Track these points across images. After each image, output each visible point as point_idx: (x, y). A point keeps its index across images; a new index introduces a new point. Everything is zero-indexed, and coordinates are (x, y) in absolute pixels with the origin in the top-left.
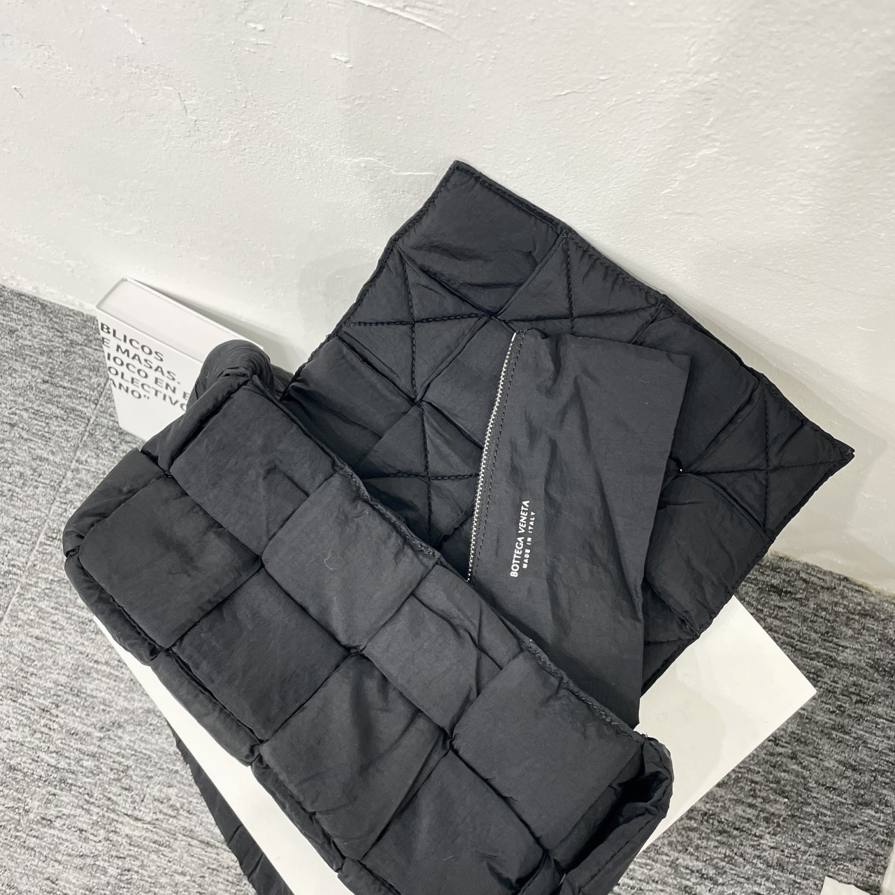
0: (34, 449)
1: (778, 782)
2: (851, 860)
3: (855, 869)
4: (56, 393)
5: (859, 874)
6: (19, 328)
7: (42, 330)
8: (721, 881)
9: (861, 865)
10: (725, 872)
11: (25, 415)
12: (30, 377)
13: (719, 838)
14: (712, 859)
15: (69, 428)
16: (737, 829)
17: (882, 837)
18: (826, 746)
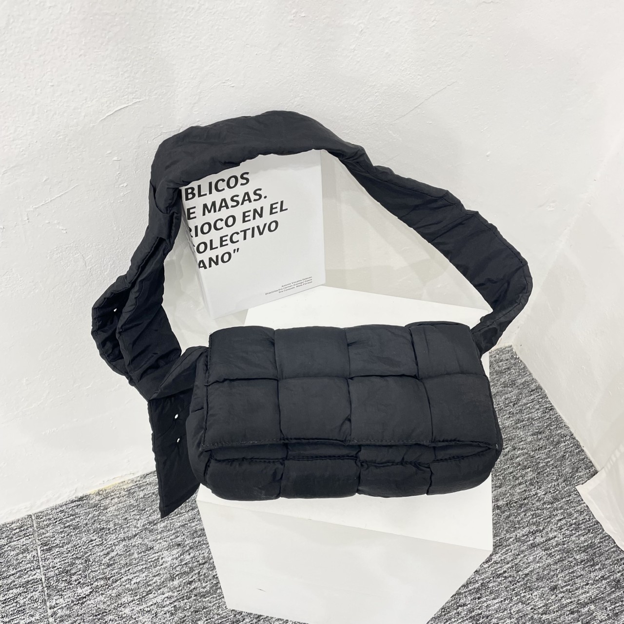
1: (520, 464)
2: (577, 471)
3: (582, 474)
5: (585, 474)
8: (541, 528)
9: (582, 470)
10: (539, 522)
13: (522, 510)
14: (529, 522)
16: (525, 499)
17: (577, 451)
18: (521, 433)
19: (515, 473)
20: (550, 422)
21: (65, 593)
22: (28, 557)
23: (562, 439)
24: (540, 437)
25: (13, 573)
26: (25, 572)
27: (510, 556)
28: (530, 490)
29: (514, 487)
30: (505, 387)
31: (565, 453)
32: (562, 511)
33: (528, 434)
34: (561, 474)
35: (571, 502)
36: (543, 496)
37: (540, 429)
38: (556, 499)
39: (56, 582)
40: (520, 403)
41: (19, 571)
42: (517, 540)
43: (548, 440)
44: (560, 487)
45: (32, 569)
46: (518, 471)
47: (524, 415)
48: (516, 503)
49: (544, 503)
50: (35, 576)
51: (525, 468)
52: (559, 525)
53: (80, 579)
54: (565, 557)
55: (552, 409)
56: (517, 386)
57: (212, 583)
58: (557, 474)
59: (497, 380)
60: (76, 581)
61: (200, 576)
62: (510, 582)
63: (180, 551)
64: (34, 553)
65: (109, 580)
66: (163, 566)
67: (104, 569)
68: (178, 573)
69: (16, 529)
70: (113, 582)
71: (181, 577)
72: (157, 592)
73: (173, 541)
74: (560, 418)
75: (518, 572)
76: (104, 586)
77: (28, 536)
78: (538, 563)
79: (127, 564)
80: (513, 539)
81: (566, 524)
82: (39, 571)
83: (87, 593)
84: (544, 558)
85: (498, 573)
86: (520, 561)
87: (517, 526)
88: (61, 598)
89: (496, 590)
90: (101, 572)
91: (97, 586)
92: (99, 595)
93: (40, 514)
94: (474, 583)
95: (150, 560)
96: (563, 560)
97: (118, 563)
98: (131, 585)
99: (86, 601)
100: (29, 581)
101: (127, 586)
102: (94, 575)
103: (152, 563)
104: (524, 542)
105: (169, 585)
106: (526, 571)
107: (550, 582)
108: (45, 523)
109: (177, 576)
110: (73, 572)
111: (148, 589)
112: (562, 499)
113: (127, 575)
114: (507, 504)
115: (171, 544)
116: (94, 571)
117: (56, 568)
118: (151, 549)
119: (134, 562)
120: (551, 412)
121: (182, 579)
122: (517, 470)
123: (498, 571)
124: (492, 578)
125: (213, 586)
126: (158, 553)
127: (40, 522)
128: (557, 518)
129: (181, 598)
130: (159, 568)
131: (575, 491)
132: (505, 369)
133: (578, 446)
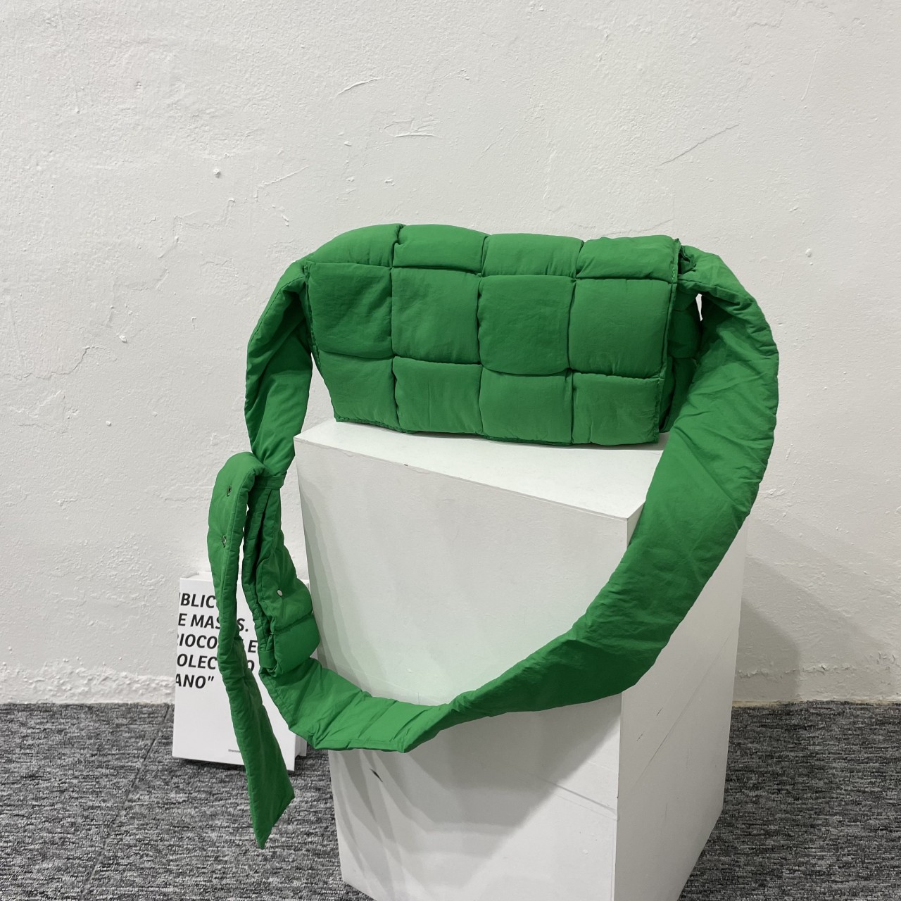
0: (87, 802)
4: (105, 759)
6: (67, 727)
7: (90, 724)
11: (75, 781)
12: (79, 756)
15: (119, 780)
22: (139, 744)
25: (113, 752)
26: (128, 756)
39: (153, 777)
41: (121, 754)
45: (136, 756)
50: (134, 764)
69: (146, 713)
71: (300, 824)
76: (203, 800)
77: (153, 724)
82: (142, 760)
83: (180, 800)
88: (148, 795)
90: (209, 784)
92: (192, 807)
97: (234, 783)
98: (235, 809)
100: (125, 767)
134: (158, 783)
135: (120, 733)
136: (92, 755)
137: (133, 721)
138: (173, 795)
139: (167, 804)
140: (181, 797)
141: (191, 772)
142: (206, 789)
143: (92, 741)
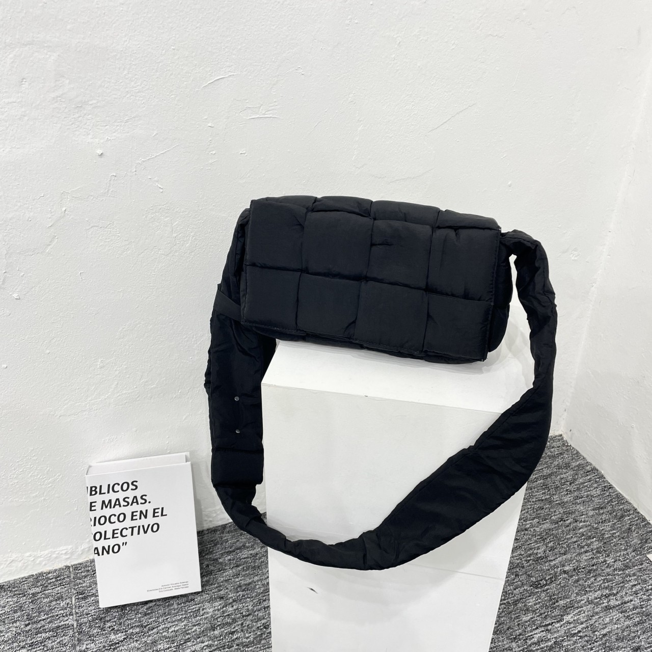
1: (583, 535)
4: (40, 626)
8: (615, 592)
13: (592, 575)
14: (600, 586)
17: (643, 524)
18: (581, 508)
19: (579, 542)
20: (610, 499)
21: (98, 639)
22: (62, 605)
23: (626, 514)
24: (601, 511)
25: (44, 618)
26: (57, 617)
27: (584, 617)
28: (598, 558)
29: (580, 554)
30: (559, 469)
31: (630, 526)
32: (636, 577)
33: (589, 509)
34: (629, 545)
35: (644, 570)
36: (612, 563)
37: (601, 505)
38: (627, 567)
39: (89, 628)
40: (577, 483)
41: (50, 617)
42: (590, 602)
43: (610, 514)
44: (630, 556)
45: (64, 615)
46: (583, 540)
47: (583, 492)
48: (583, 568)
49: (615, 570)
50: (67, 622)
51: (590, 538)
52: (634, 590)
53: (114, 626)
54: (645, 620)
55: (611, 487)
56: (572, 468)
57: (256, 633)
58: (625, 545)
59: (551, 463)
60: (110, 627)
61: (243, 627)
62: (587, 642)
63: (223, 603)
64: (68, 601)
65: (145, 627)
66: (203, 617)
67: (140, 617)
68: (220, 623)
69: (53, 578)
70: (149, 630)
71: (222, 628)
72: (196, 640)
73: (215, 594)
74: (621, 495)
75: (595, 632)
76: (139, 633)
77: (64, 585)
78: (615, 624)
79: (165, 613)
80: (584, 601)
81: (642, 589)
82: (71, 617)
83: (121, 639)
84: (622, 620)
85: (572, 632)
86: (595, 622)
87: (587, 589)
88: (93, 643)
89: (572, 649)
90: (138, 620)
91: (132, 633)
92: (134, 641)
93: (78, 566)
94: (546, 641)
95: (190, 611)
96: (643, 623)
97: (156, 613)
98: (168, 632)
99: (119, 647)
100: (60, 627)
101: (163, 634)
102: (129, 622)
103: (192, 614)
104: (597, 604)
105: (209, 634)
106: (604, 632)
107: (632, 643)
108: (83, 574)
109: (218, 626)
110: (108, 619)
111: (187, 637)
112: (634, 566)
113: (165, 624)
114: (574, 570)
115: (213, 596)
116: (130, 619)
117: (90, 615)
118: (191, 600)
119: (173, 612)
120: (610, 490)
121: (223, 629)
122: (581, 540)
123: (572, 631)
124: (565, 637)
125: (257, 637)
126: (199, 604)
127: (78, 573)
128: (631, 584)
129: (221, 647)
130: (200, 618)
131: (646, 560)
132: (557, 454)
133: (644, 519)
134: (95, 631)
135: (39, 601)
136: (27, 625)
137: (45, 587)
138: (113, 637)
139: (112, 645)
140: (121, 636)
141: (117, 614)
142: (137, 624)
143: (19, 614)
